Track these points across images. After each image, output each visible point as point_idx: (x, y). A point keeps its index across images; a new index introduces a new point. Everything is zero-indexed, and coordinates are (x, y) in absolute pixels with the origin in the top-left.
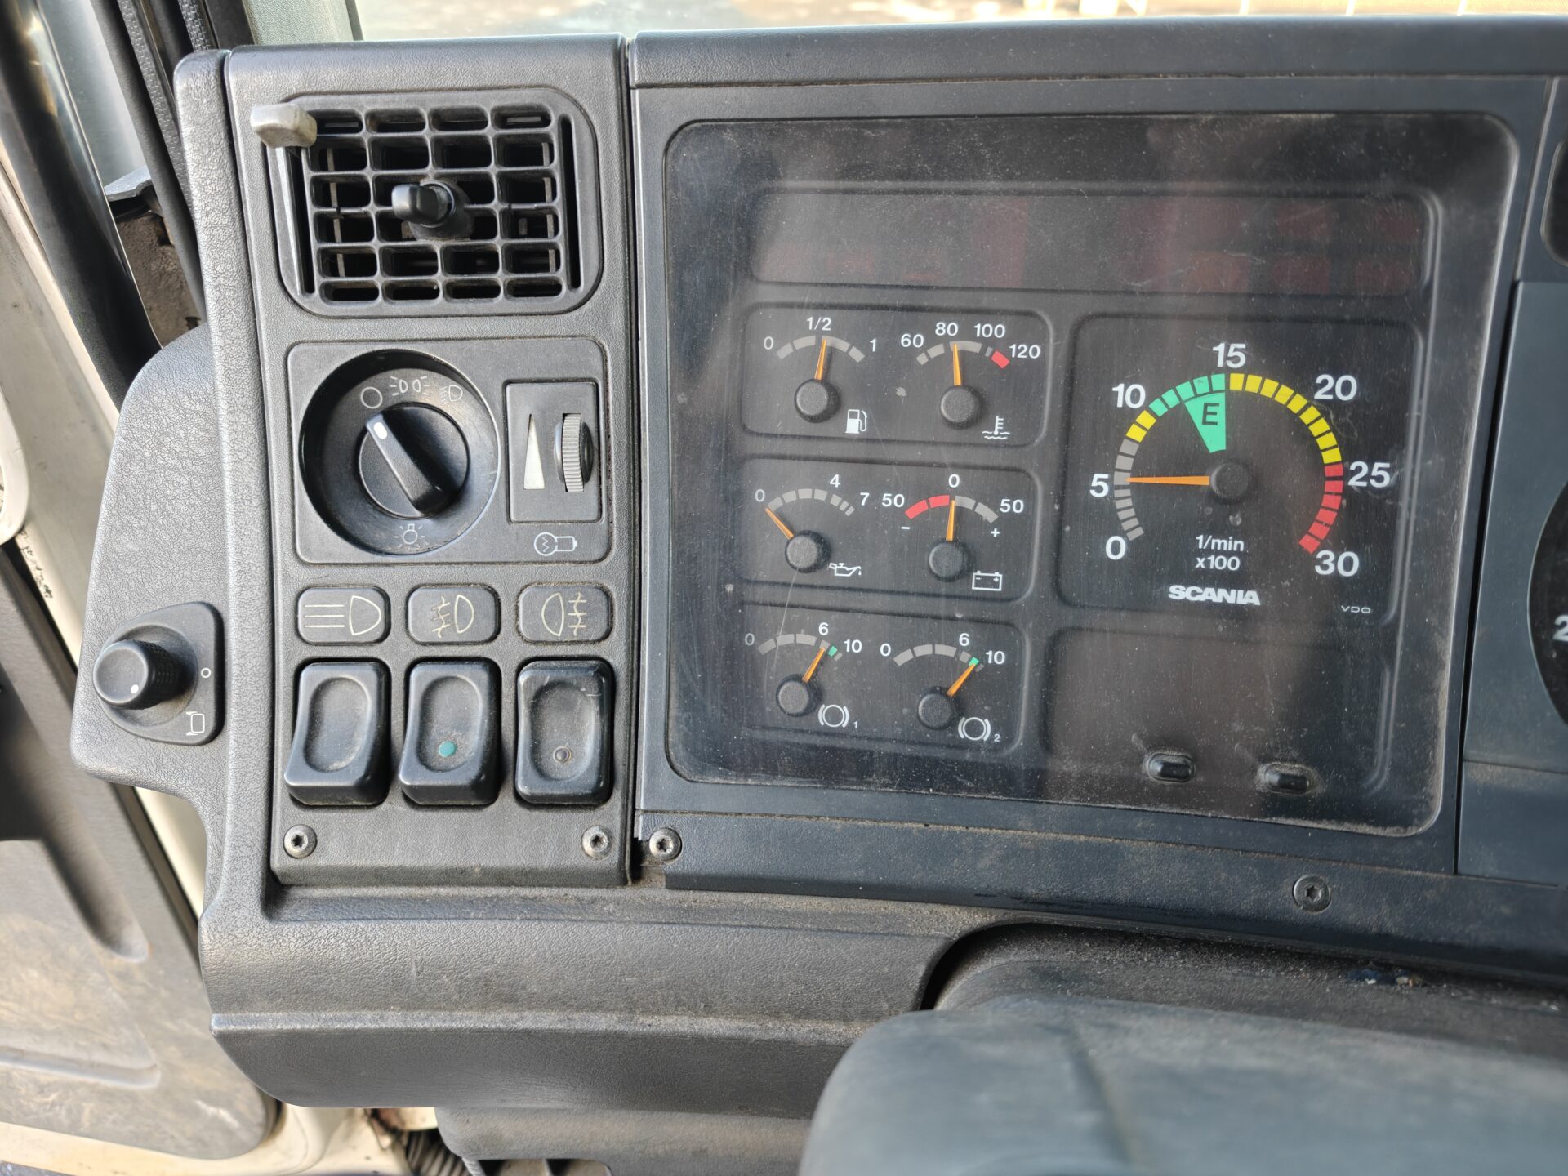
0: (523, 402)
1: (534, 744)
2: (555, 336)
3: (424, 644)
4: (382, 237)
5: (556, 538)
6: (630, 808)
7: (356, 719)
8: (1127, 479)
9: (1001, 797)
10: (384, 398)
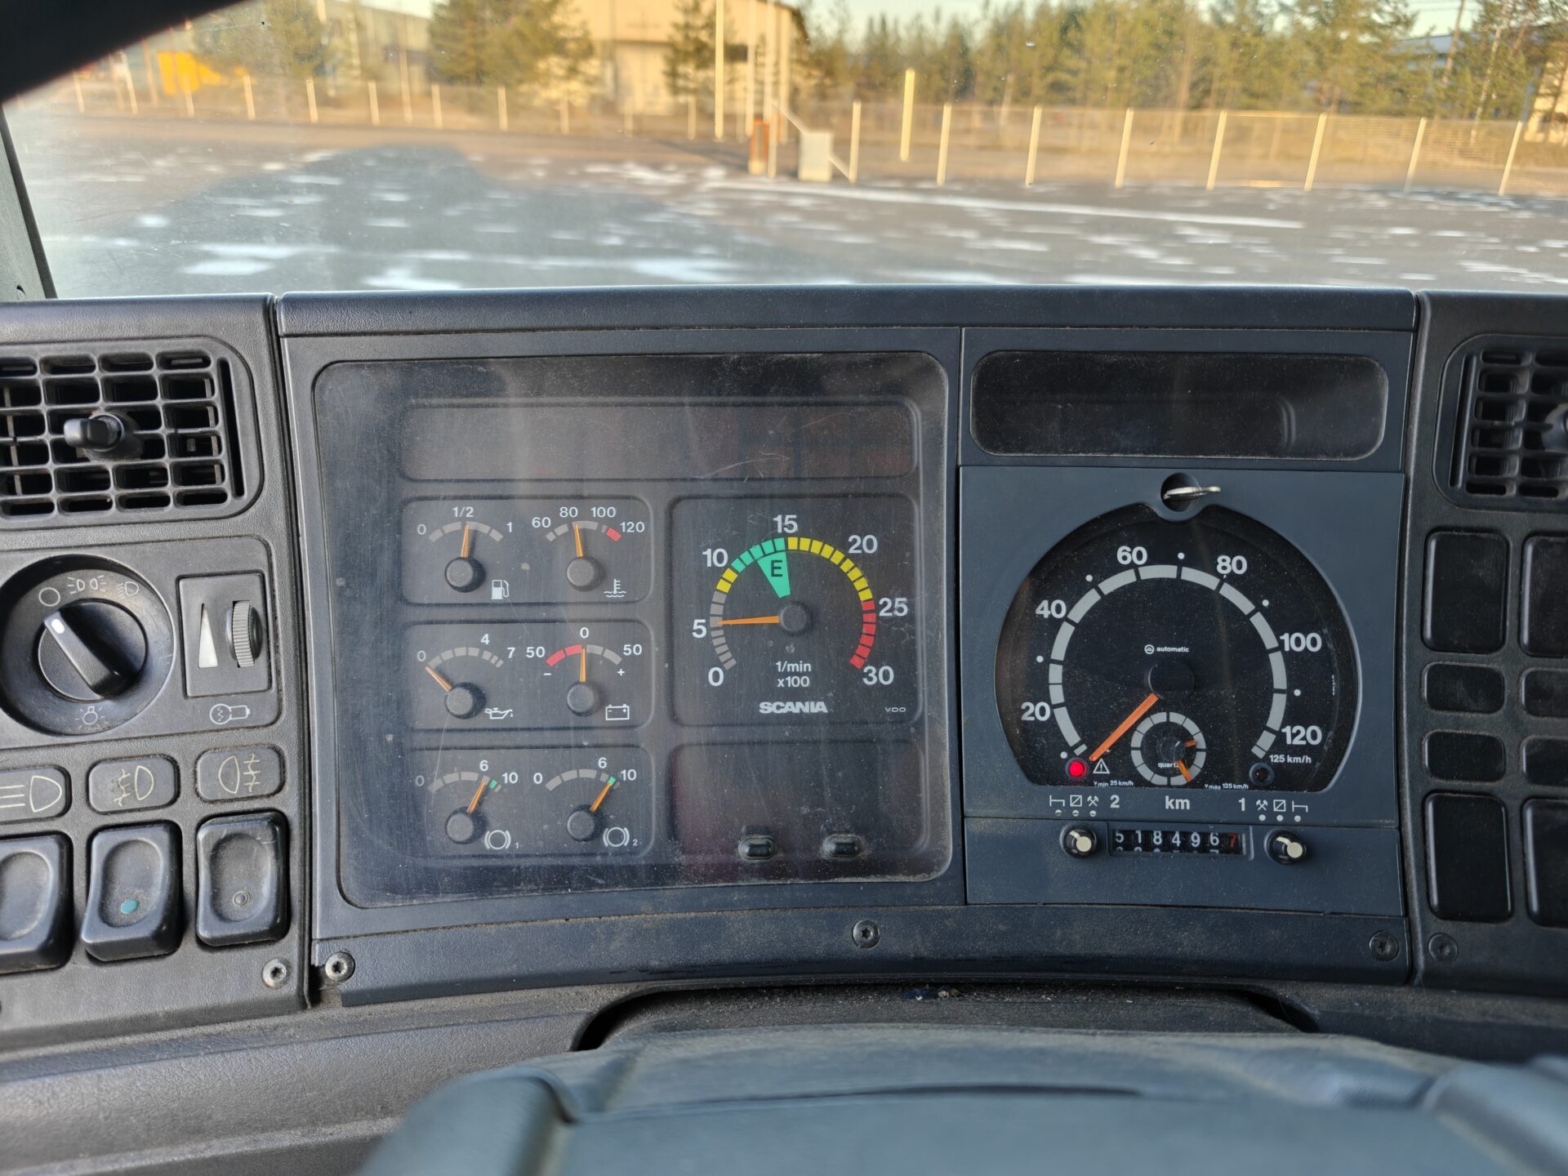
0: (194, 594)
1: (213, 892)
2: (223, 537)
3: (106, 814)
4: (57, 460)
5: (230, 708)
6: (307, 938)
7: (38, 889)
8: (721, 623)
9: (626, 889)
10: (62, 596)
